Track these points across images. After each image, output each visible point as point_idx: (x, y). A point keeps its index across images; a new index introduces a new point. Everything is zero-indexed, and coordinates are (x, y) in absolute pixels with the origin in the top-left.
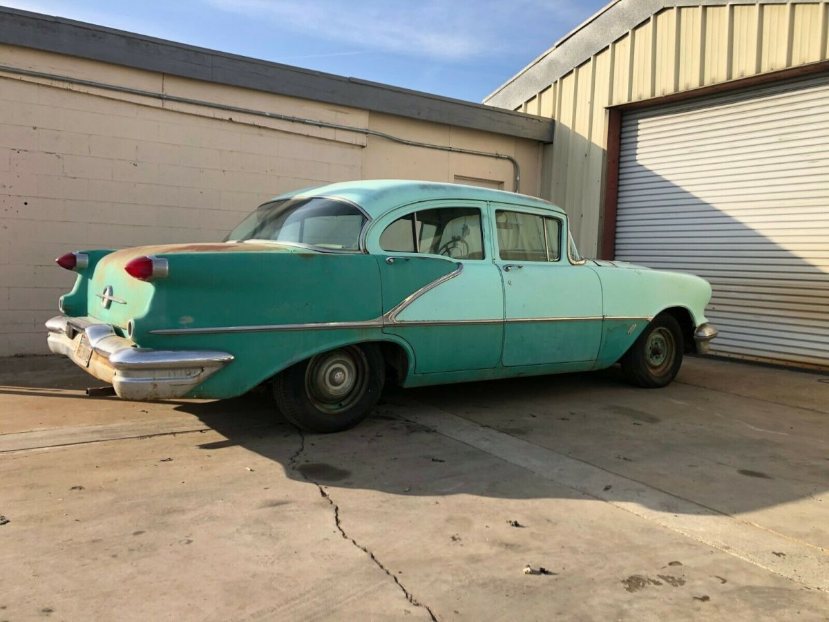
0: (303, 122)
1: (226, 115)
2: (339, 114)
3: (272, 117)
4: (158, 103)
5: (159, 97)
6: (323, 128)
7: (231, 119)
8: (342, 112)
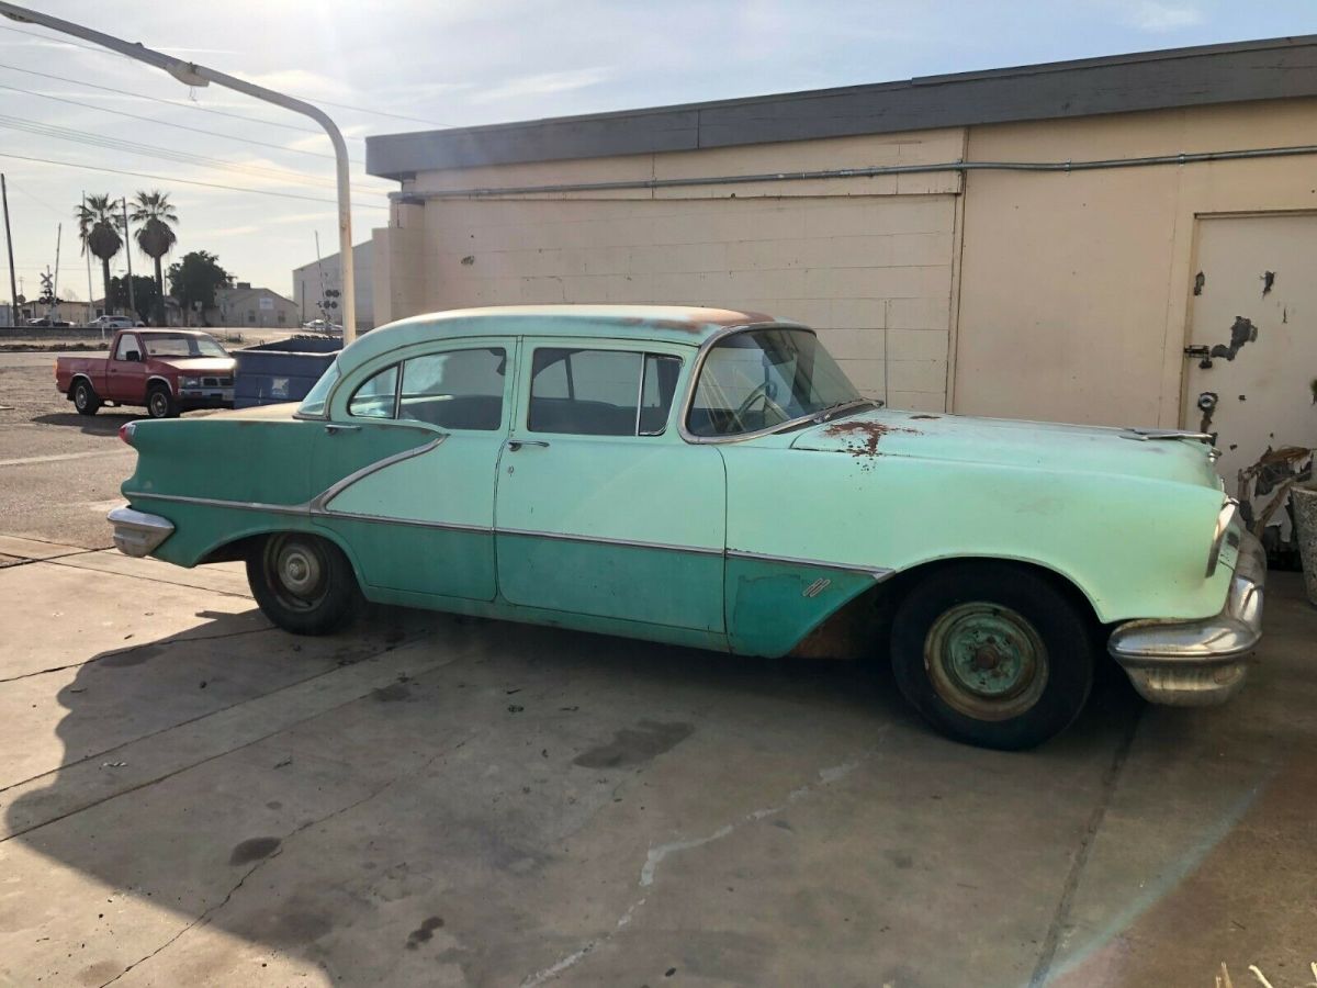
0: (838, 176)
1: (726, 191)
2: (902, 146)
3: (789, 178)
4: (646, 194)
5: (646, 186)
6: (875, 177)
7: (733, 196)
8: (910, 142)
